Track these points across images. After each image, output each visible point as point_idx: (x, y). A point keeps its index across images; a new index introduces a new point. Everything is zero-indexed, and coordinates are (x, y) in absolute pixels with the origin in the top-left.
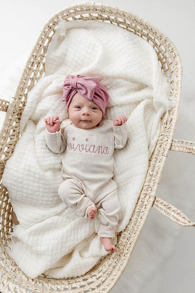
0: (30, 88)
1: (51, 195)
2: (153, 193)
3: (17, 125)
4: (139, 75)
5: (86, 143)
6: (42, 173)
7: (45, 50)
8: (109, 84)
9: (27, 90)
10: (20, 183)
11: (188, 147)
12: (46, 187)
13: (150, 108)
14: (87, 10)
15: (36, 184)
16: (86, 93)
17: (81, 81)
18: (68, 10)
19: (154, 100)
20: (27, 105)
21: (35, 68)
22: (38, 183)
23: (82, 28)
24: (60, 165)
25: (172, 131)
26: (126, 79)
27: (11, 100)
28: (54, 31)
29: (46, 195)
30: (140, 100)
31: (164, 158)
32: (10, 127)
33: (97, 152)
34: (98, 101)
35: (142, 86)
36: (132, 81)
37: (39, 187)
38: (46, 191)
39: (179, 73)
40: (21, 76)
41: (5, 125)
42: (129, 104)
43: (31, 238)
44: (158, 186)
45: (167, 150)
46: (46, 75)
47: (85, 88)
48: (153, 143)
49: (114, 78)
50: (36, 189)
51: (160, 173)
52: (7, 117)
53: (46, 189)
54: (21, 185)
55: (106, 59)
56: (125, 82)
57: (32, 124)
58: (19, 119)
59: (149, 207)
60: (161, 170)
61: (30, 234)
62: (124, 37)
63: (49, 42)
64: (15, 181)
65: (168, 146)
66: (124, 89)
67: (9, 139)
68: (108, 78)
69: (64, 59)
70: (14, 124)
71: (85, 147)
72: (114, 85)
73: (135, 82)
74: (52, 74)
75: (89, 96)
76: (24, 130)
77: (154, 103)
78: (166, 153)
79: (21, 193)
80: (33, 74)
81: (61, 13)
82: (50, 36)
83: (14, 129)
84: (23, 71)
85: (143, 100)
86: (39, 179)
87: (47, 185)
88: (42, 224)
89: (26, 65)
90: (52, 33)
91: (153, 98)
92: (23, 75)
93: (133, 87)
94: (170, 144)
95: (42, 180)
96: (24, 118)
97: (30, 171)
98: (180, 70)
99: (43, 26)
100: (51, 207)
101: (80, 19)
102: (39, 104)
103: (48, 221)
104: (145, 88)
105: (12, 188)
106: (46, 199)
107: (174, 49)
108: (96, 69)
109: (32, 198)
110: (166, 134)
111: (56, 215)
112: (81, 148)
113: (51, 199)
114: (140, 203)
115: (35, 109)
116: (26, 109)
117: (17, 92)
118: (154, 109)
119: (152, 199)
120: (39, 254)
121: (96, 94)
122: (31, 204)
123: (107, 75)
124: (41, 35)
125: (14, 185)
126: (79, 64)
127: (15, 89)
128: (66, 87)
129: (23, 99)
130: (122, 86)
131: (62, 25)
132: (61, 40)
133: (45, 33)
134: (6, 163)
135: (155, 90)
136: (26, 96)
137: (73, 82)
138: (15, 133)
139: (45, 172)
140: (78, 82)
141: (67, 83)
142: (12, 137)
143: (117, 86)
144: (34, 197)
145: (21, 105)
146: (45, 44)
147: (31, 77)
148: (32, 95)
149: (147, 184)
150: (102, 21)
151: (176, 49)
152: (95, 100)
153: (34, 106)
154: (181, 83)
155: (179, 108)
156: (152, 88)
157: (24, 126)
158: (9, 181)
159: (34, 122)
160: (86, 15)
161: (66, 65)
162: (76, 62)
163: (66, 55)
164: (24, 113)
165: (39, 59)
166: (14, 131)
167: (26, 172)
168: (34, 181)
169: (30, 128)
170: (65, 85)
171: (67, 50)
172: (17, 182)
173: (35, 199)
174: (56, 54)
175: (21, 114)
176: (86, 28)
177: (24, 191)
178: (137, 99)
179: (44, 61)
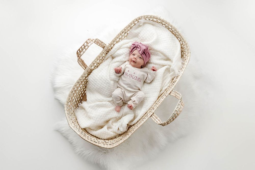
0: (117, 42)
1: (110, 92)
2: (153, 111)
3: (105, 56)
4: (169, 54)
5: (133, 74)
6: (109, 81)
7: (131, 28)
8: (153, 53)
9: (115, 42)
10: (96, 82)
11: (176, 94)
12: (109, 87)
13: (168, 70)
14: (156, 18)
15: (105, 85)
16: (140, 51)
17: (140, 45)
18: (147, 16)
19: (171, 67)
20: (113, 49)
21: (123, 34)
22: (106, 84)
23: (151, 24)
24: (118, 80)
25: (174, 86)
26: (162, 53)
27: (107, 45)
28: (138, 22)
29: (107, 91)
30: (165, 65)
31: (165, 97)
32: (102, 56)
33: (137, 80)
34: (144, 56)
35: (168, 59)
36: (165, 55)
37: (106, 86)
38: (109, 89)
39: (187, 61)
40: (116, 36)
41: (100, 54)
42: (159, 65)
43: (89, 109)
44: (156, 109)
45: (168, 94)
46: (126, 39)
47: (141, 48)
48: (164, 89)
49: (157, 51)
50: (104, 87)
51: (160, 103)
52: (103, 51)
53: (109, 88)
54: (96, 83)
55: (157, 42)
56: (161, 55)
57: (111, 58)
58: (107, 54)
59: (149, 116)
60: (161, 102)
61: (90, 107)
62: (169, 35)
63: (134, 25)
64: (94, 80)
65: (169, 92)
66: (160, 57)
67: (99, 60)
68: (154, 50)
69: (138, 35)
70: (104, 55)
71: (132, 76)
72: (155, 54)
73: (166, 56)
74: (130, 39)
75: (141, 52)
76: (106, 59)
77: (170, 69)
78: (167, 95)
79: (94, 86)
80: (121, 36)
81: (144, 16)
82: (136, 23)
83: (103, 57)
84: (117, 34)
85: (166, 65)
86: (107, 83)
87: (110, 87)
88: (101, 103)
89: (120, 32)
90: (137, 22)
91: (171, 66)
92: (117, 36)
93: (164, 58)
94: (170, 92)
95: (108, 84)
96: (109, 54)
97: (102, 78)
98: (188, 60)
99: (134, 19)
100: (107, 97)
101: (152, 20)
102: (118, 50)
103: (104, 103)
104: (169, 60)
105: (91, 82)
106: (107, 93)
107: (189, 49)
108: (151, 45)
109: (101, 90)
110: (171, 87)
111: (108, 101)
112: (130, 76)
113: (109, 94)
114: (146, 114)
115: (116, 52)
116: (112, 50)
117: (111, 42)
118: (169, 71)
119: (152, 114)
120: (90, 118)
121: (144, 52)
122: (99, 92)
123: (154, 49)
124: (132, 22)
125: (93, 82)
126: (144, 39)
127: (111, 40)
128: (133, 45)
129: (112, 46)
130: (159, 56)
131: (142, 21)
132: (140, 26)
133: (134, 22)
134: (93, 71)
135: (173, 63)
136: (114, 45)
137: (136, 44)
138: (102, 59)
139: (111, 81)
140: (139, 44)
141: (134, 44)
142: (100, 60)
143: (157, 55)
144: (102, 90)
145: (110, 48)
146: (132, 26)
147: (120, 37)
148: (117, 46)
149: (153, 107)
150: (162, 24)
151: (190, 50)
152: (142, 55)
153: (116, 51)
154: (186, 66)
155: (181, 77)
156: (172, 62)
157: (107, 57)
158: (91, 79)
159: (112, 57)
160: (155, 20)
161: (138, 37)
162: (143, 38)
163: (139, 33)
164: (110, 52)
165: (126, 31)
166: (102, 58)
167: (100, 78)
168: (105, 83)
169: (110, 60)
170: (133, 44)
171: (140, 31)
172: (95, 81)
173: (102, 91)
174: (135, 31)
175: (108, 52)
176: (153, 25)
177: (96, 86)
178: (164, 64)
179: (128, 32)
